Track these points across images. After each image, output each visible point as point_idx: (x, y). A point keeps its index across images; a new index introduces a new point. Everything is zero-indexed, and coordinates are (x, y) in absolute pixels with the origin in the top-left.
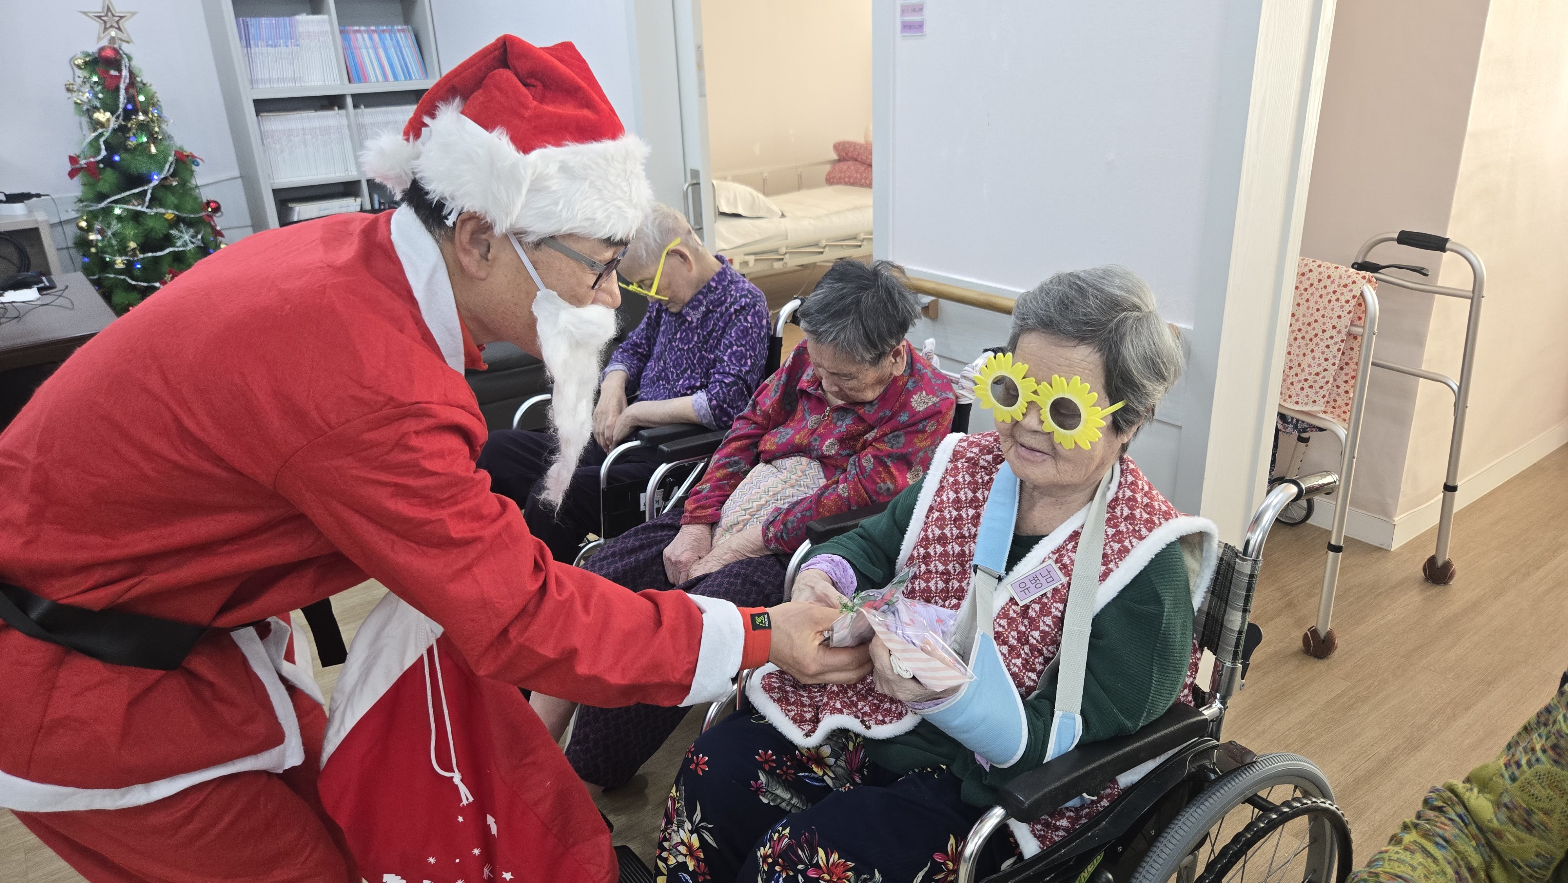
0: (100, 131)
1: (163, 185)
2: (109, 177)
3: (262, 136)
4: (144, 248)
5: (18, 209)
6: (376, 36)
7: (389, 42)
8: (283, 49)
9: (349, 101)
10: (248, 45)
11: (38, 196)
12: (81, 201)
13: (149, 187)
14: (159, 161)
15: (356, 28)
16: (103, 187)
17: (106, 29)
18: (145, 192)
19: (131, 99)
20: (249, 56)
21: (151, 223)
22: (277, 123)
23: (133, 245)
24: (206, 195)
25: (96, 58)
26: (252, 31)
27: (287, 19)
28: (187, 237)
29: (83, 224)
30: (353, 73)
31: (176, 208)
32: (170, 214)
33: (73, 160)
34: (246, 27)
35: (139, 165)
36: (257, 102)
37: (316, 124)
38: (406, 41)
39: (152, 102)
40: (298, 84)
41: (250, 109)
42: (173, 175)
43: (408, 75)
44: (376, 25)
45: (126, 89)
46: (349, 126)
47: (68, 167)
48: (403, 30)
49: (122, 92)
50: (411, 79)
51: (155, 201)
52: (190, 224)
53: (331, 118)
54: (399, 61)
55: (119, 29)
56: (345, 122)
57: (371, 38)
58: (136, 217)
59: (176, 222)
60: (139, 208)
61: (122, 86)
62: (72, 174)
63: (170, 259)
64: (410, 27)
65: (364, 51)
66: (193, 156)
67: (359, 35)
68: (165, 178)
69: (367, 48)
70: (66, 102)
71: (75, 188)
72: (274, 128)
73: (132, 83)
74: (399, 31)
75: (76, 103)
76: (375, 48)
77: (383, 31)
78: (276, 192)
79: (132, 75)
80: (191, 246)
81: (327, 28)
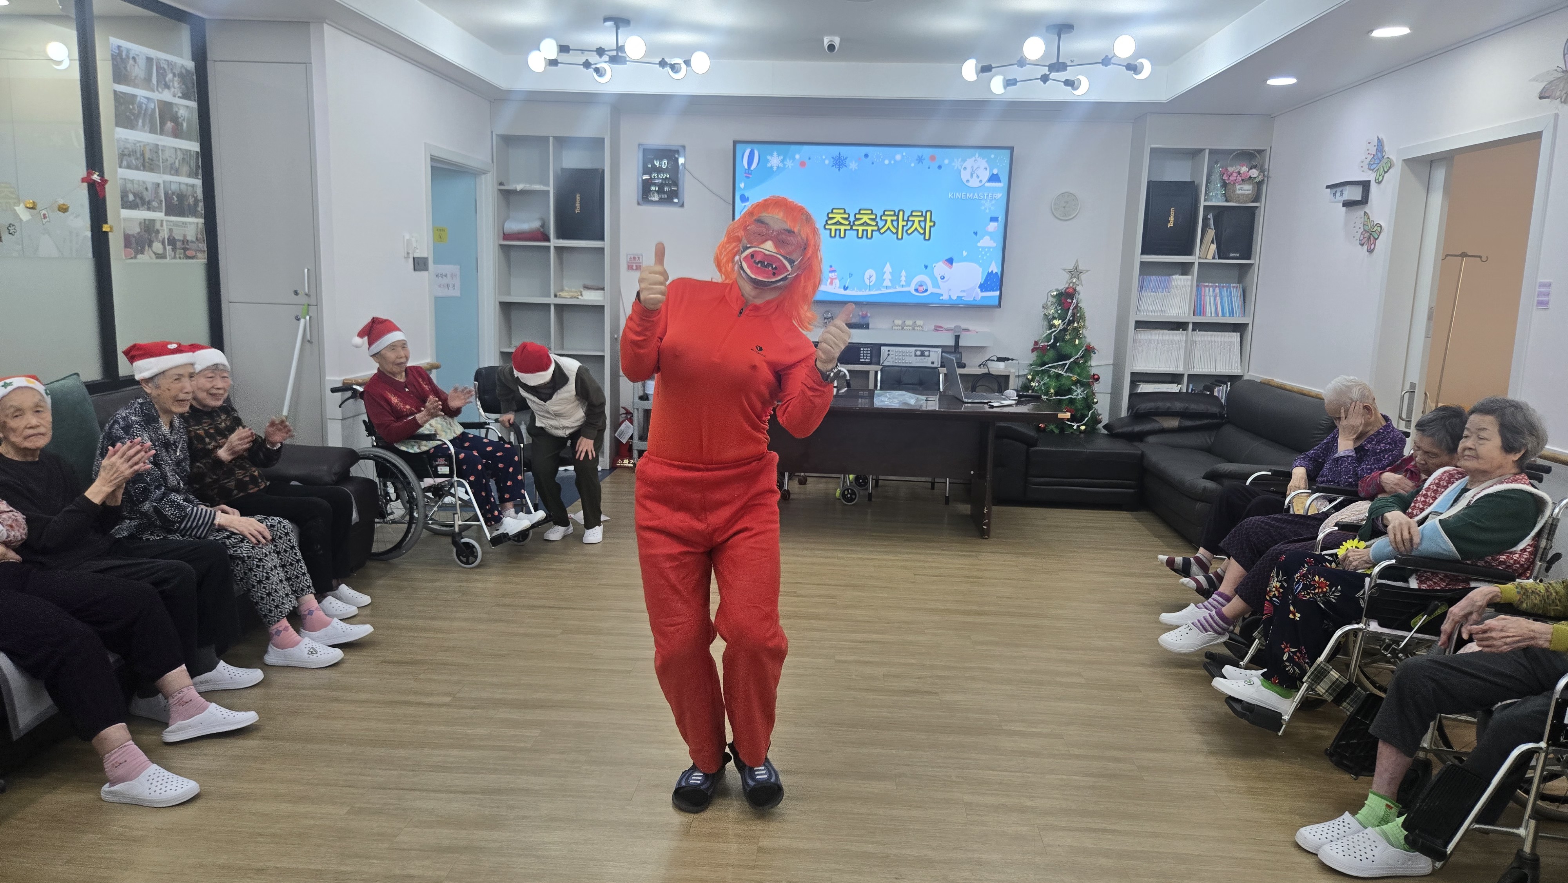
0: (1053, 330)
1: (1075, 362)
2: (1051, 354)
3: (1135, 341)
4: (1056, 394)
5: (1002, 365)
6: (1217, 289)
7: (1225, 293)
8: (1160, 293)
9: (1191, 326)
10: (1141, 290)
11: (1012, 360)
12: (1031, 365)
13: (1068, 362)
14: (1077, 348)
15: (1207, 284)
16: (1046, 359)
17: (1072, 278)
18: (1066, 364)
19: (1074, 315)
20: (1140, 297)
21: (1064, 381)
22: (1146, 335)
23: (1052, 391)
24: (1093, 371)
25: (1062, 293)
26: (1146, 283)
27: (1167, 278)
28: (1079, 391)
29: (1030, 377)
30: (1198, 309)
31: (1078, 375)
32: (1075, 378)
33: (1036, 343)
34: (1143, 281)
35: (1068, 349)
36: (1137, 322)
37: (1166, 338)
38: (1236, 293)
39: (1082, 318)
40: (1162, 314)
41: (1132, 325)
42: (1082, 357)
43: (1232, 314)
44: (1220, 283)
45: (1073, 310)
46: (1186, 341)
47: (1031, 346)
48: (1236, 287)
49: (1070, 311)
50: (1233, 316)
51: (1070, 370)
52: (1083, 384)
53: (1178, 336)
54: (1228, 304)
55: (1078, 278)
56: (1184, 338)
57: (1214, 291)
58: (1058, 376)
59: (1075, 383)
60: (1060, 372)
61: (1072, 308)
62: (1033, 350)
63: (1067, 402)
64: (1241, 285)
65: (1208, 298)
66: (1094, 348)
67: (1207, 289)
68: (1078, 358)
69: (1210, 296)
70: (1041, 312)
71: (1032, 357)
72: (1142, 338)
73: (1075, 308)
74: (1233, 287)
75: (1045, 314)
76: (1215, 297)
77: (1223, 287)
78: (1133, 374)
79: (1077, 303)
80: (1080, 396)
81: (1189, 283)
